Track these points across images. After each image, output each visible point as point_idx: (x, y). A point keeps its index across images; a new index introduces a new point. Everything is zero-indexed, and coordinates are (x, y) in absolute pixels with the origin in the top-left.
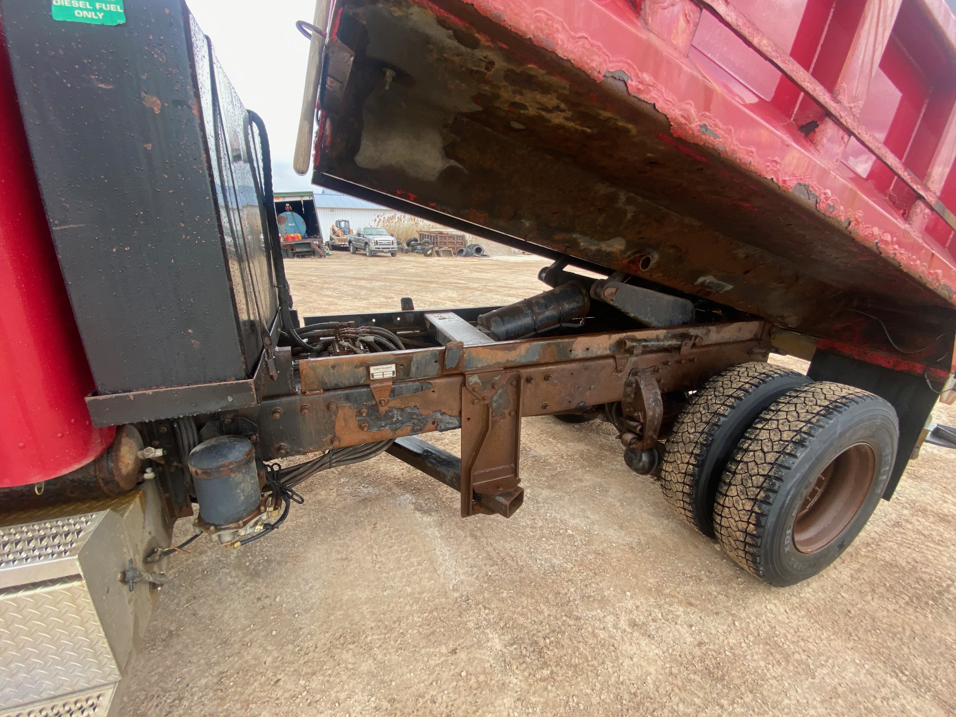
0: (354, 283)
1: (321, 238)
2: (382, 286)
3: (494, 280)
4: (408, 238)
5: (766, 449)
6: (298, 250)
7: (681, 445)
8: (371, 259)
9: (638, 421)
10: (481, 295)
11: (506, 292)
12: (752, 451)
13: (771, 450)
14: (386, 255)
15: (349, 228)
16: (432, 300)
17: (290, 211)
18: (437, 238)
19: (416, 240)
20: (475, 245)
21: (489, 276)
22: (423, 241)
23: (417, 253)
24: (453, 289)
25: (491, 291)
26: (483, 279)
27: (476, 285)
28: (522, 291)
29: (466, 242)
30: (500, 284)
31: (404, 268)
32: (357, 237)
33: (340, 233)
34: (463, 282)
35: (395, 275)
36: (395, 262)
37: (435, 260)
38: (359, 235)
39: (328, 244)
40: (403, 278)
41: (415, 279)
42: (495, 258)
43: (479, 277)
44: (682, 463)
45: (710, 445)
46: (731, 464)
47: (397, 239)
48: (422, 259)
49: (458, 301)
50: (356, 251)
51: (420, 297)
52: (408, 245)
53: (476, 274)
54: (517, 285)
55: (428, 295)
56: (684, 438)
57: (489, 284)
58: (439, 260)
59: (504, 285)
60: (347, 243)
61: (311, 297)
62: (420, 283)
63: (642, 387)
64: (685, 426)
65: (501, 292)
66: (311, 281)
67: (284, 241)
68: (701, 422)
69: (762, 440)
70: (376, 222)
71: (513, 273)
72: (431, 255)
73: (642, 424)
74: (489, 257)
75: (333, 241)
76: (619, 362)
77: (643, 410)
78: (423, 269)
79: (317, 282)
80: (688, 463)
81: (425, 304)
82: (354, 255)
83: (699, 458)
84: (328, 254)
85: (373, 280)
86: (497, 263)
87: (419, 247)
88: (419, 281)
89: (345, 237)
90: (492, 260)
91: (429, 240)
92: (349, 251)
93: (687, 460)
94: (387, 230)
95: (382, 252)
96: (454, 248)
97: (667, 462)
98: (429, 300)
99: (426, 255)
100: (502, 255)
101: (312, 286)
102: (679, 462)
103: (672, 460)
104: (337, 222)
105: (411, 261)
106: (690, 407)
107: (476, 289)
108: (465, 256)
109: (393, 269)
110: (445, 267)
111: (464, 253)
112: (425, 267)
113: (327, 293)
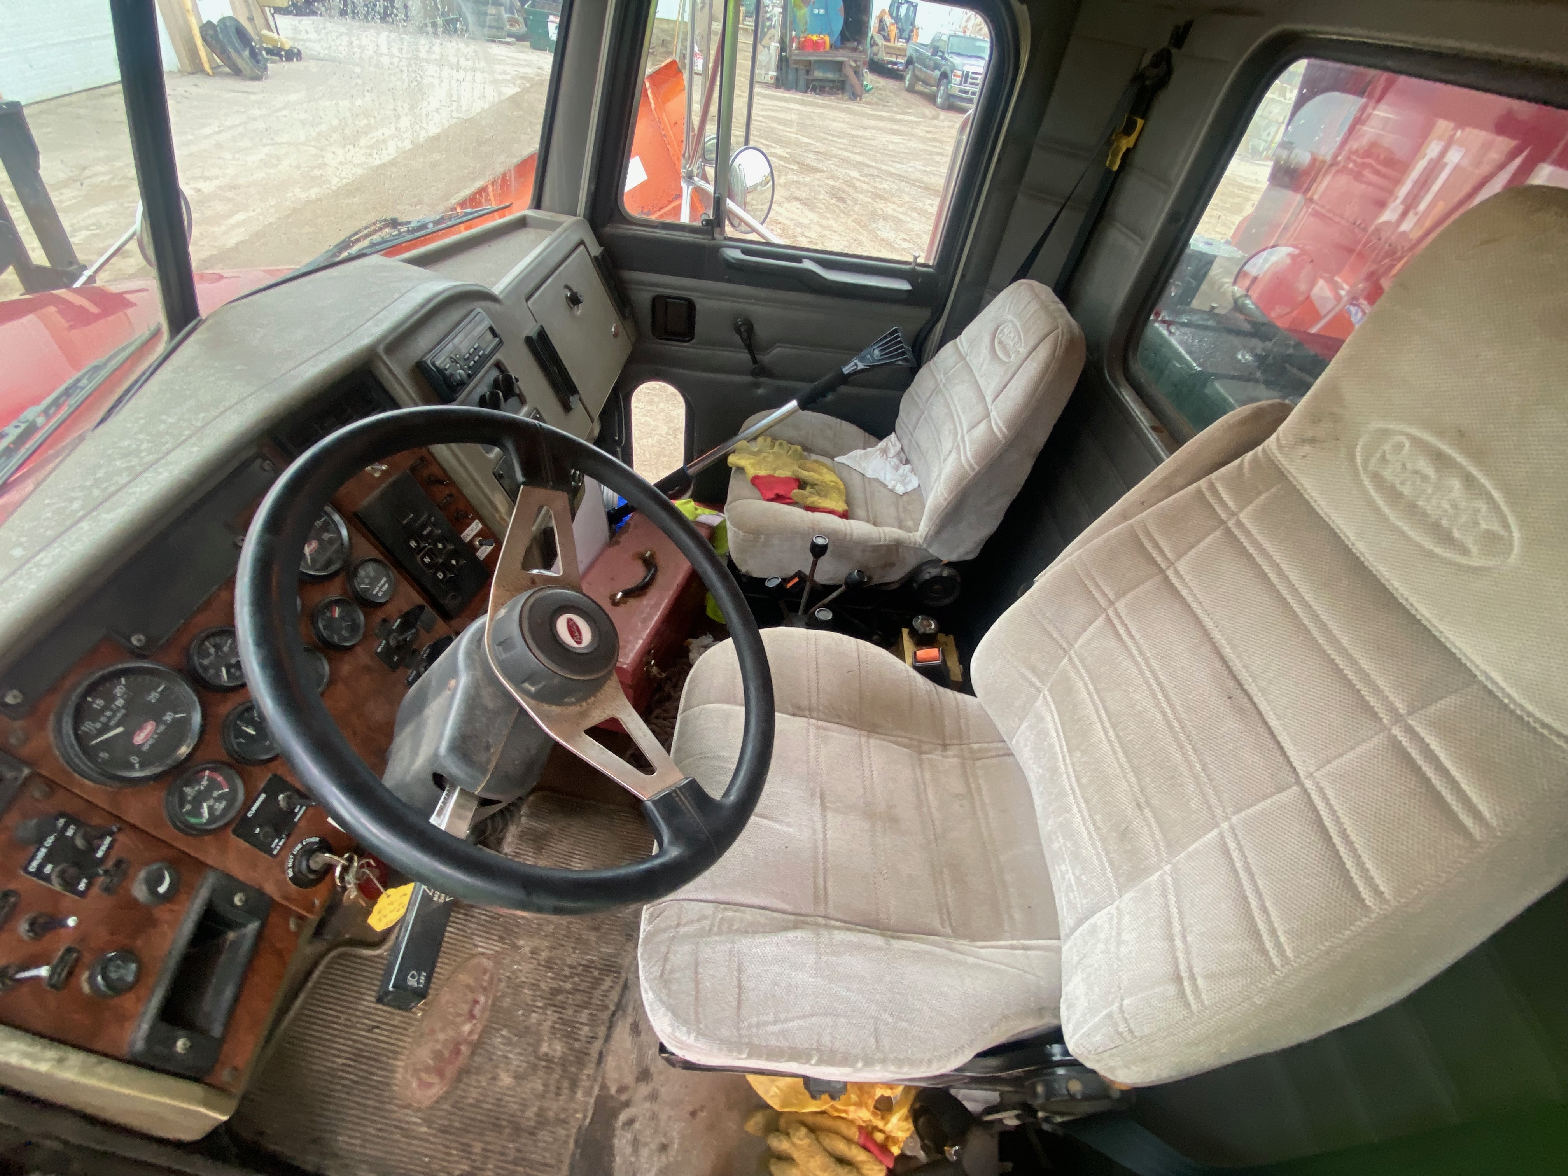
6: (818, 74)
8: (945, 120)
15: (913, 24)
32: (928, 53)
38: (936, 50)
50: (916, 85)
60: (902, 61)
67: (798, 48)
75: (875, 49)
82: (908, 95)
92: (902, 81)
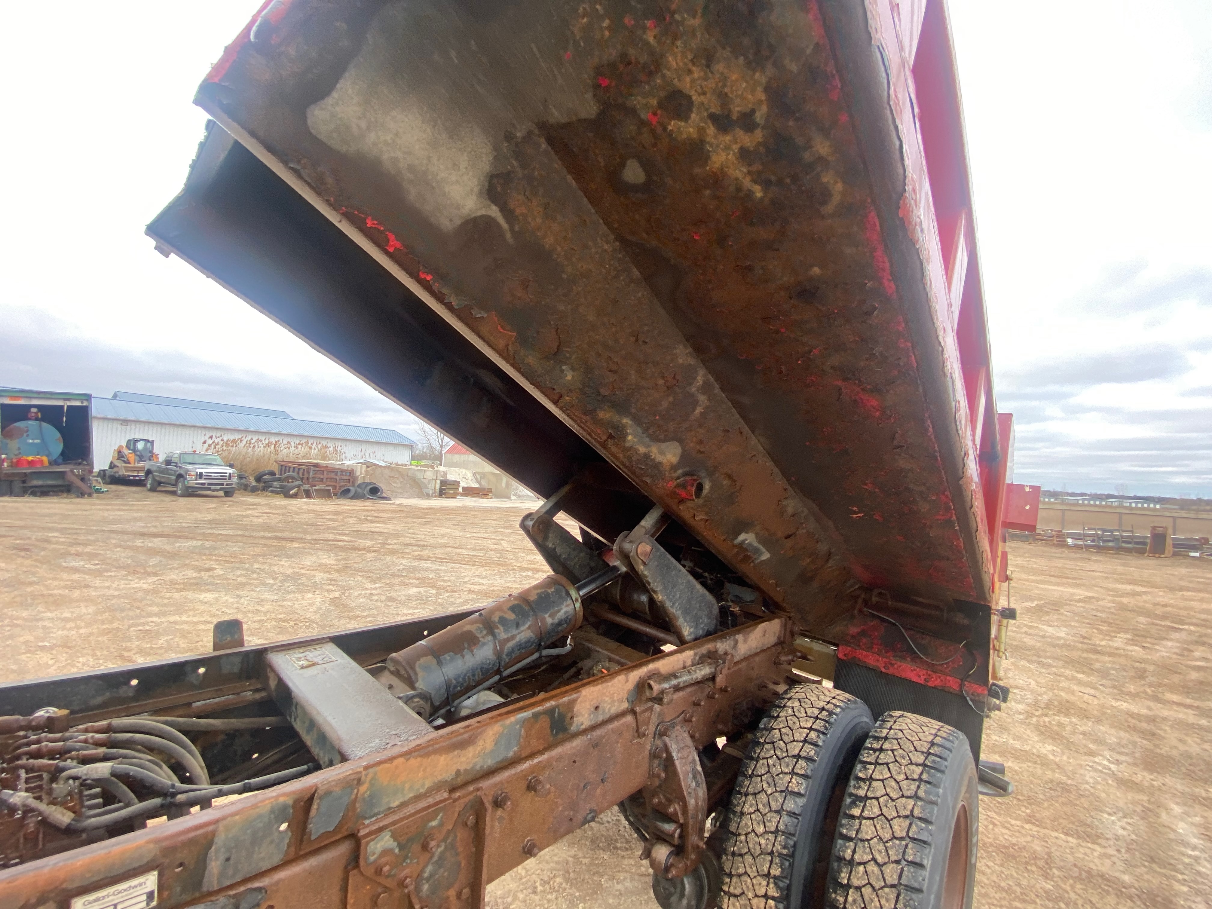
0: (138, 542)
1: (91, 465)
2: (196, 547)
3: (396, 535)
4: (261, 470)
5: (880, 860)
6: (37, 482)
7: (748, 859)
8: (183, 502)
9: (676, 821)
10: (376, 559)
11: (416, 553)
12: (860, 864)
13: (887, 860)
14: (215, 493)
15: (151, 452)
16: (290, 571)
17: (37, 419)
18: (309, 473)
19: (273, 474)
20: (370, 484)
21: (390, 528)
22: (284, 476)
23: (272, 492)
24: (328, 551)
25: (393, 552)
26: (380, 533)
27: (368, 543)
28: (440, 551)
29: (356, 479)
30: (408, 541)
31: (244, 516)
32: (164, 466)
33: (132, 457)
34: (347, 538)
35: (224, 529)
36: (230, 506)
37: (301, 503)
38: (168, 462)
39: (102, 474)
40: (240, 533)
41: (262, 534)
42: (398, 501)
43: (373, 530)
44: (756, 896)
45: (792, 855)
46: (835, 892)
47: (240, 470)
48: (280, 501)
49: (337, 571)
50: (157, 487)
51: (266, 567)
52: (258, 479)
53: (369, 525)
54: (433, 541)
55: (284, 562)
56: (751, 846)
57: (389, 541)
58: (309, 504)
59: (413, 542)
60: (142, 474)
61: (34, 574)
62: (270, 542)
63: (674, 754)
64: (746, 820)
65: (409, 553)
66: (47, 541)
67: (10, 466)
68: (771, 810)
69: (868, 840)
70: (206, 446)
71: (426, 524)
72: (295, 496)
73: (681, 826)
74: (390, 500)
75: (115, 470)
76: (641, 718)
77: (682, 799)
78: (281, 518)
79: (57, 543)
80: (766, 896)
81: (275, 579)
82: (151, 494)
83: (781, 884)
84: (98, 491)
85: (179, 537)
86: (402, 508)
87: (276, 484)
88: (269, 538)
89: (141, 464)
90: (394, 504)
91: (295, 474)
92: (145, 485)
93: (762, 892)
94: (223, 459)
95: (209, 489)
96: (335, 487)
97: (730, 895)
98: (281, 570)
99: (287, 495)
100: (409, 498)
101: (44, 549)
102: (750, 895)
103: (738, 891)
104: (129, 441)
105: (259, 504)
106: (747, 783)
107: (368, 550)
108: (352, 498)
109: (224, 517)
110: (318, 514)
111: (351, 494)
112: (283, 514)
113: (73, 564)
